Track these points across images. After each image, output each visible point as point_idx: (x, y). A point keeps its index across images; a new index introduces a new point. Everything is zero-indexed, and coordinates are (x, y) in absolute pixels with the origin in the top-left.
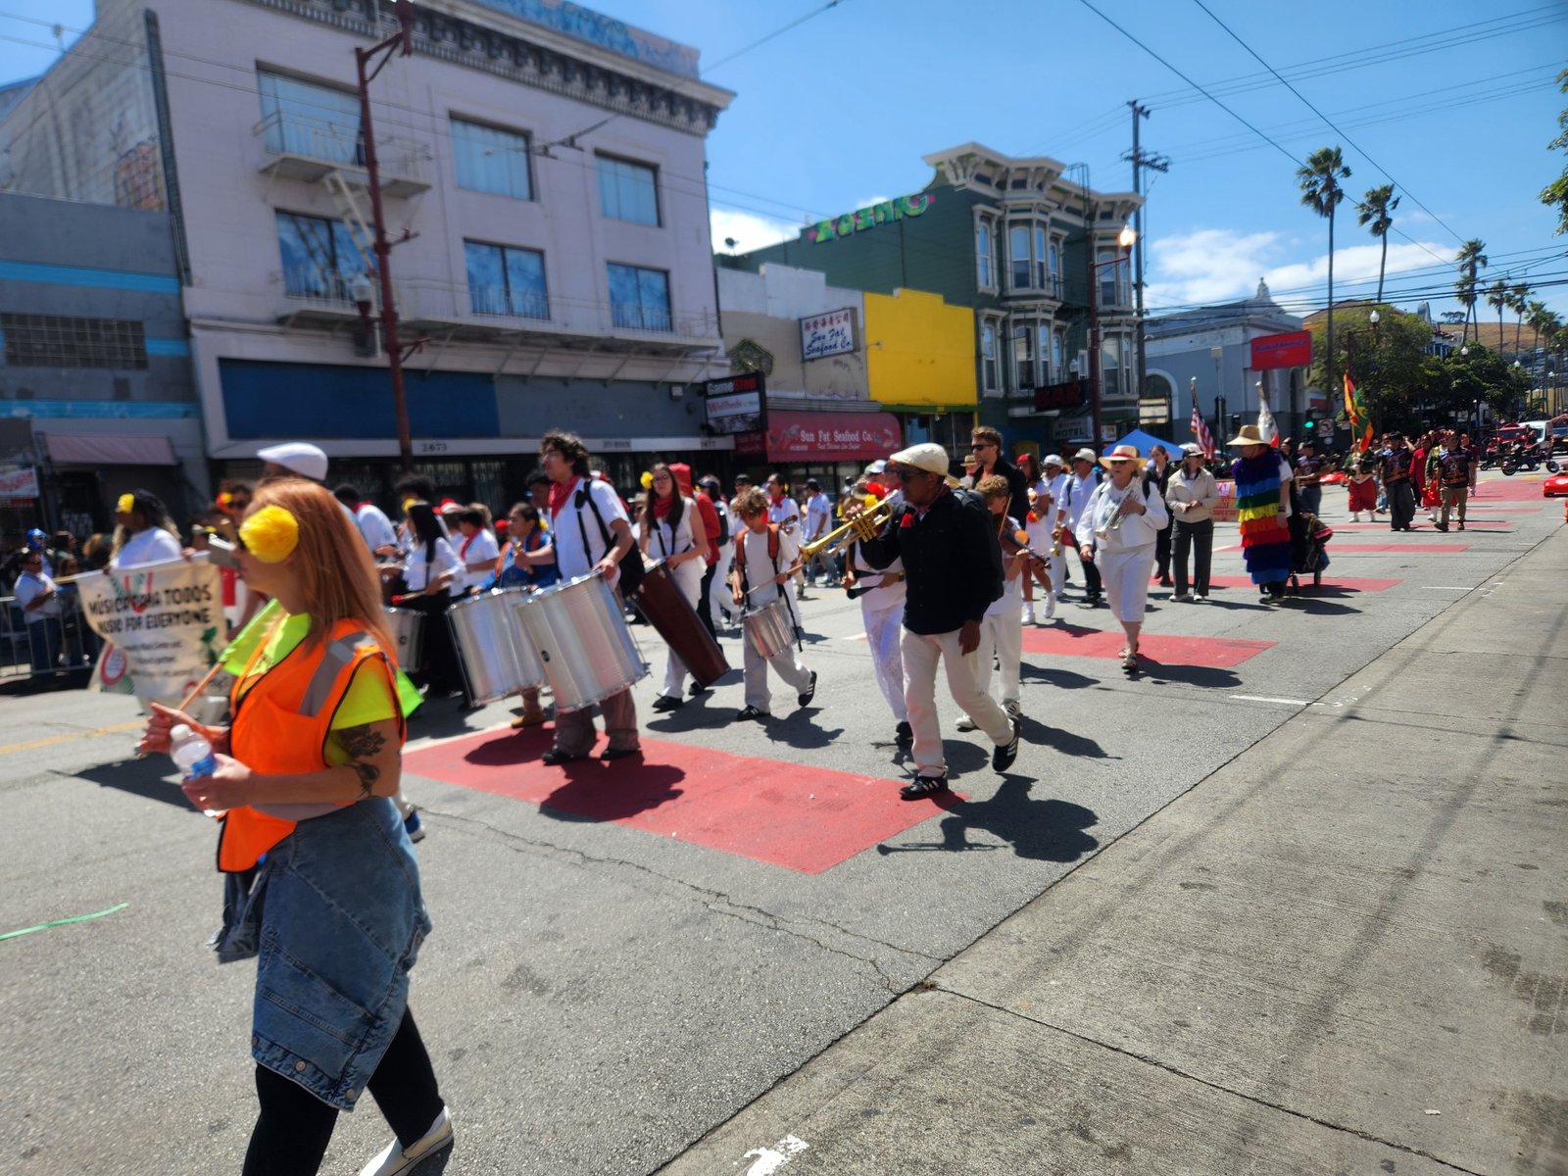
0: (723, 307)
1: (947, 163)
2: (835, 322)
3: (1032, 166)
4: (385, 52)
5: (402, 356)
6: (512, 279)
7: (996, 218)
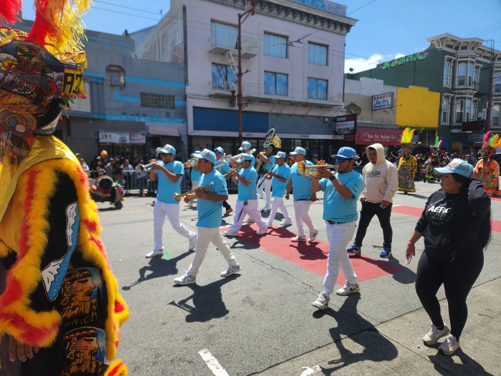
0: (345, 92)
1: (436, 41)
2: (385, 97)
3: (470, 41)
4: (247, 14)
5: (242, 107)
6: (278, 83)
7: (453, 60)
